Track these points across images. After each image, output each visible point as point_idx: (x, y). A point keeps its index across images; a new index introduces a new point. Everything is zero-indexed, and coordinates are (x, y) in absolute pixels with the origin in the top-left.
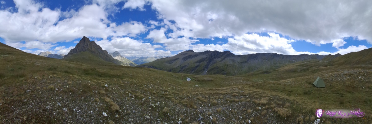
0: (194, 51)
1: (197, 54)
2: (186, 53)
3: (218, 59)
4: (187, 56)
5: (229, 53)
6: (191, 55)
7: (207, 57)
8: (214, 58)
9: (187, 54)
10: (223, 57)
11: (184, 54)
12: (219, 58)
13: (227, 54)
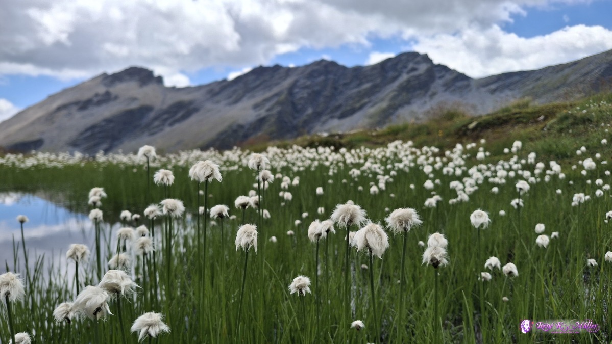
0: (160, 80)
1: (186, 98)
2: (102, 90)
3: (347, 121)
4: (108, 121)
5: (423, 68)
6: (145, 110)
7: (263, 112)
8: (317, 115)
9: (107, 98)
10: (384, 105)
11: (84, 105)
12: (353, 111)
13: (405, 77)
